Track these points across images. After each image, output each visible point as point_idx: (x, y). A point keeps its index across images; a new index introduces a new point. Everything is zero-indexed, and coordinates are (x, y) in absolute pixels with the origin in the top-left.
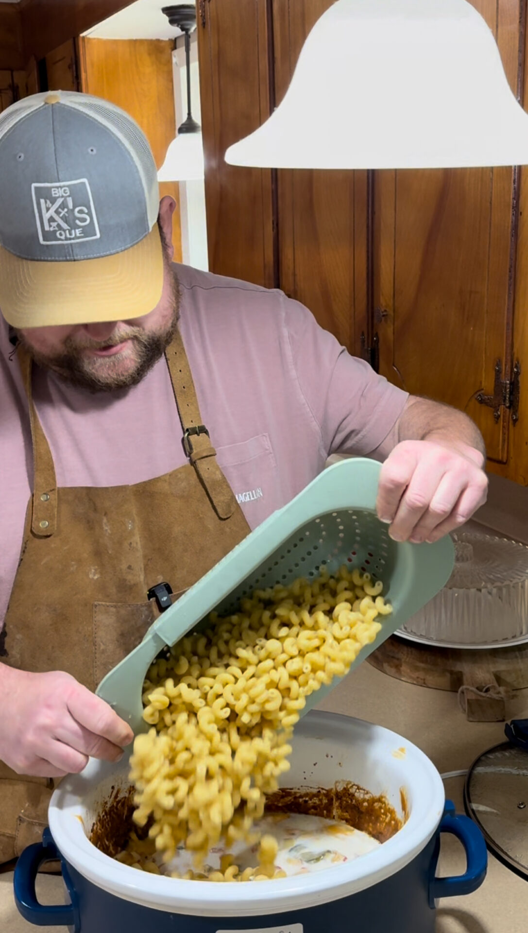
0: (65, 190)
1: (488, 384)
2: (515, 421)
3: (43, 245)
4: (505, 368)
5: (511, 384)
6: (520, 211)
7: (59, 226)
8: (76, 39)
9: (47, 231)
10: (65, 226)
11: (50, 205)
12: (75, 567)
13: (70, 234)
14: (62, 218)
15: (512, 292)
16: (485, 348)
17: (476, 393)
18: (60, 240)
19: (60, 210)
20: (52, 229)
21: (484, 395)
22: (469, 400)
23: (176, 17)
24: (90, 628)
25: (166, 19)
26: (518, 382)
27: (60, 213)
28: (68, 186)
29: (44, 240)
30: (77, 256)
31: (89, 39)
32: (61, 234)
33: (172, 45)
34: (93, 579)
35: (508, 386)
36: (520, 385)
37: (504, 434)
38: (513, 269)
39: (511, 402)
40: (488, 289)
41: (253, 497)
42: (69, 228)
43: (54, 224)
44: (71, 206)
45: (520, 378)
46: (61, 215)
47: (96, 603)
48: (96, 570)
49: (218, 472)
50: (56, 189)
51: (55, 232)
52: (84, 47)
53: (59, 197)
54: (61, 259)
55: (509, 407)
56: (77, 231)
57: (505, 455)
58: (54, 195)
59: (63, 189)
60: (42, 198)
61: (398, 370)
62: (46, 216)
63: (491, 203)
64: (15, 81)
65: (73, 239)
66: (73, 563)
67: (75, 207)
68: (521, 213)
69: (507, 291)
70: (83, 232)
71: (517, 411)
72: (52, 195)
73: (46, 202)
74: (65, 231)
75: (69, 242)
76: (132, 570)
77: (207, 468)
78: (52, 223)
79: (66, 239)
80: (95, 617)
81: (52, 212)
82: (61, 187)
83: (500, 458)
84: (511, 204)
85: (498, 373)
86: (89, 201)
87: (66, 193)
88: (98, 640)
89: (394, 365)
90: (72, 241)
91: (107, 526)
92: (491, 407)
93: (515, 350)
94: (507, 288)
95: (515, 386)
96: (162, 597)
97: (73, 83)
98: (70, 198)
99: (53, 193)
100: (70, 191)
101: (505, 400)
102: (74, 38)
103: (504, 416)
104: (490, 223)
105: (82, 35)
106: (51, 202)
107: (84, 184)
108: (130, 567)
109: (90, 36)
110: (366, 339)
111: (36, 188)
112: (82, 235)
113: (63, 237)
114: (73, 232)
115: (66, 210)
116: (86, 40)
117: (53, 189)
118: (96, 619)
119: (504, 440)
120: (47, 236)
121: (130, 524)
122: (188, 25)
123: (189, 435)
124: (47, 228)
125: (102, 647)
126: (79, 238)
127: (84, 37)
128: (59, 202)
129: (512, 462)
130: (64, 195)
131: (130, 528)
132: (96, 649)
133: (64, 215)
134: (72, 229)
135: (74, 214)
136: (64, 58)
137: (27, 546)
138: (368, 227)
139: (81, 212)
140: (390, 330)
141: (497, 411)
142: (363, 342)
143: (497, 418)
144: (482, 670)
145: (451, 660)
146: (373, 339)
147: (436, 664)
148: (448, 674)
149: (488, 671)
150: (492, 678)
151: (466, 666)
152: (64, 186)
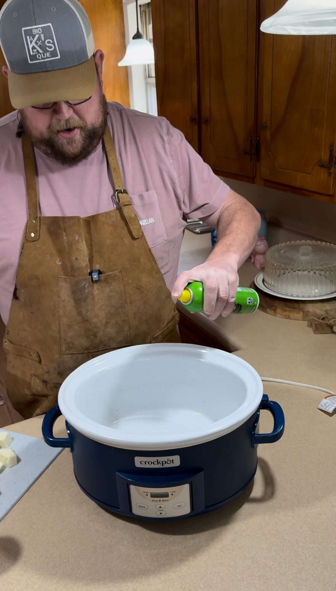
0: (39, 30)
1: (325, 156)
3: (30, 64)
7: (38, 51)
9: (32, 55)
10: (41, 51)
11: (32, 39)
12: (49, 257)
13: (44, 56)
14: (39, 46)
16: (325, 139)
17: (318, 162)
19: (38, 42)
20: (34, 54)
21: (323, 163)
22: (315, 166)
24: (57, 289)
27: (38, 43)
28: (41, 28)
29: (31, 61)
30: (48, 68)
32: (39, 56)
34: (58, 264)
37: (333, 181)
40: (327, 109)
41: (147, 223)
42: (43, 52)
43: (35, 51)
44: (43, 39)
46: (38, 45)
47: (59, 276)
48: (60, 260)
49: (133, 214)
50: (35, 30)
51: (36, 55)
53: (36, 34)
54: (40, 71)
56: (47, 53)
57: (333, 192)
58: (34, 33)
59: (38, 29)
60: (28, 36)
61: (272, 153)
62: (31, 47)
65: (46, 58)
66: (48, 256)
67: (45, 40)
70: (51, 54)
72: (33, 33)
73: (30, 38)
74: (41, 54)
75: (43, 60)
76: (78, 260)
77: (127, 211)
79: (42, 59)
80: (60, 283)
81: (33, 43)
82: (37, 28)
83: (331, 193)
85: (331, 151)
86: (53, 36)
87: (40, 32)
88: (61, 295)
89: (270, 151)
90: (46, 60)
91: (65, 237)
92: (327, 168)
96: (94, 275)
98: (43, 34)
99: (33, 32)
100: (42, 30)
101: (335, 164)
103: (334, 172)
106: (32, 37)
107: (49, 26)
108: (76, 259)
111: (25, 30)
112: (51, 56)
113: (40, 58)
114: (45, 54)
115: (41, 41)
117: (33, 30)
118: (60, 285)
119: (333, 185)
120: (33, 58)
121: (77, 236)
123: (118, 193)
124: (32, 53)
125: (63, 298)
126: (49, 58)
128: (37, 36)
130: (39, 33)
131: (77, 239)
132: (60, 299)
133: (40, 44)
134: (44, 53)
135: (45, 43)
137: (24, 245)
139: (49, 42)
140: (268, 134)
141: (330, 170)
142: (251, 141)
143: (330, 174)
144: (319, 310)
145: (302, 306)
146: (257, 139)
147: (294, 308)
148: (301, 313)
149: (322, 310)
150: (325, 313)
151: (310, 308)
152: (39, 28)
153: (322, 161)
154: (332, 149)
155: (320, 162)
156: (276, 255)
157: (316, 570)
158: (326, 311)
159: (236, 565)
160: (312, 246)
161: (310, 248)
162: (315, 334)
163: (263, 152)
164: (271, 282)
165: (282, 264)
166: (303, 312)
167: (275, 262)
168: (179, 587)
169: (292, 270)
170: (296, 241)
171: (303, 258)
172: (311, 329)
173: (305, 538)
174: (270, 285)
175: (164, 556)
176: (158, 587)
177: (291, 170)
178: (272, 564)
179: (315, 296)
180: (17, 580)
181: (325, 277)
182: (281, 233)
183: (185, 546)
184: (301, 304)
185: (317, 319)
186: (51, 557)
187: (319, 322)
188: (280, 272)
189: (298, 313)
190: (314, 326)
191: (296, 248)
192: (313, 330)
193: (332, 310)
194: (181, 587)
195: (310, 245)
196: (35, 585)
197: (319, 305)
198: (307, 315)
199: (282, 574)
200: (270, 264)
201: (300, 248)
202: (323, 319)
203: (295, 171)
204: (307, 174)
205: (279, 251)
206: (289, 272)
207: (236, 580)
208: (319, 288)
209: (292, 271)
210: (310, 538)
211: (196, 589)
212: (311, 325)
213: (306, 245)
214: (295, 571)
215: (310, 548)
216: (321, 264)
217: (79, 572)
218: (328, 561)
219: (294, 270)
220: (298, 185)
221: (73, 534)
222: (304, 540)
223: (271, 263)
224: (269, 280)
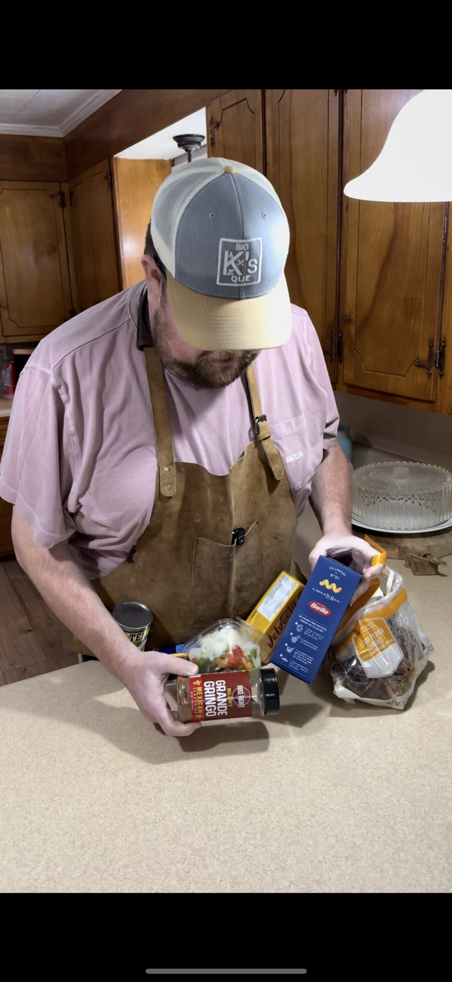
0: (246, 246)
1: (423, 354)
2: (441, 376)
3: (218, 286)
4: (436, 344)
5: (440, 353)
6: (447, 246)
7: (235, 273)
8: (111, 159)
9: (225, 276)
10: (239, 273)
11: (232, 256)
12: (186, 515)
13: (241, 279)
14: (238, 267)
15: (441, 296)
16: (423, 333)
17: (415, 361)
18: (233, 283)
19: (239, 261)
20: (228, 274)
21: (421, 362)
22: (410, 366)
23: (183, 143)
24: (192, 553)
25: (176, 144)
26: (444, 351)
28: (249, 244)
29: (222, 282)
30: (242, 295)
31: (119, 159)
32: (234, 279)
33: (172, 164)
34: (196, 523)
35: (438, 354)
36: (446, 353)
37: (434, 384)
38: (442, 283)
39: (440, 364)
40: (425, 296)
42: (241, 274)
43: (231, 271)
44: (247, 259)
45: (446, 349)
46: (238, 265)
47: (197, 538)
48: (198, 516)
49: (274, 448)
50: (240, 245)
51: (230, 276)
52: (116, 164)
53: (240, 251)
54: (230, 297)
55: (438, 368)
56: (247, 276)
57: (434, 398)
59: (244, 246)
60: (227, 250)
61: (357, 352)
63: (428, 243)
64: (62, 189)
65: (242, 283)
66: (185, 513)
67: (249, 259)
68: (448, 248)
69: (438, 296)
70: (250, 278)
71: (443, 369)
72: (235, 249)
73: (229, 254)
74: (238, 276)
75: (238, 285)
77: (267, 445)
78: (229, 270)
79: (237, 283)
80: (196, 546)
81: (232, 261)
82: (243, 244)
83: (431, 399)
84: (442, 243)
85: (431, 347)
86: (259, 256)
88: (196, 560)
89: (355, 350)
90: (241, 285)
91: (209, 492)
92: (426, 368)
93: (443, 332)
94: (439, 294)
95: (442, 354)
97: (109, 188)
98: (248, 252)
99: (236, 247)
100: (249, 247)
101: (435, 363)
102: (109, 159)
103: (434, 373)
104: (427, 256)
105: (115, 156)
106: (233, 254)
109: (120, 157)
110: (334, 336)
112: (249, 280)
113: (235, 281)
114: (244, 277)
115: (243, 261)
116: (117, 160)
117: (237, 245)
118: (196, 548)
119: (434, 388)
120: (225, 279)
122: (189, 147)
123: (258, 421)
124: (225, 273)
125: (198, 564)
126: (247, 282)
127: (116, 158)
128: (240, 254)
129: (439, 402)
130: (245, 249)
132: (195, 565)
133: (240, 264)
134: (243, 275)
135: (247, 264)
136: (101, 172)
137: (157, 503)
138: (337, 264)
139: (253, 263)
140: (353, 329)
141: (430, 370)
142: (332, 338)
143: (429, 375)
144: (419, 546)
145: (397, 541)
146: (338, 335)
147: (388, 543)
148: (397, 549)
149: (423, 546)
150: (426, 549)
151: (408, 543)
152: (246, 243)
153: (420, 360)
154: (432, 345)
155: (417, 361)
156: (365, 478)
157: (418, 850)
158: (429, 547)
159: (316, 844)
160: (410, 467)
161: (407, 469)
162: (415, 575)
163: (346, 351)
164: (358, 512)
165: (372, 487)
166: (399, 548)
167: (362, 486)
168: (244, 869)
169: (385, 498)
170: (389, 462)
171: (399, 482)
172: (410, 569)
173: (404, 812)
174: (357, 515)
175: (223, 834)
176: (216, 870)
177: (381, 372)
178: (362, 843)
179: (414, 529)
180: (34, 861)
181: (427, 507)
182: (370, 454)
183: (250, 823)
184: (396, 539)
185: (417, 556)
186: (78, 835)
187: (419, 559)
188: (368, 500)
189: (394, 549)
190: (413, 565)
191: (389, 470)
192: (412, 570)
193: (435, 546)
194: (246, 869)
195: (406, 466)
196: (58, 867)
197: (419, 540)
198: (404, 553)
199: (375, 854)
200: (356, 488)
201: (394, 470)
202: (425, 556)
203: (387, 373)
204: (401, 376)
205: (367, 473)
206: (380, 501)
207: (317, 861)
208: (419, 519)
209: (384, 500)
210: (411, 813)
211: (265, 872)
212: (409, 565)
213: (401, 466)
214: (392, 852)
215: (411, 824)
216: (420, 489)
217: (114, 851)
218: (434, 839)
219: (387, 499)
220: (390, 390)
221: (106, 808)
222: (403, 815)
223: (358, 487)
224: (355, 510)
